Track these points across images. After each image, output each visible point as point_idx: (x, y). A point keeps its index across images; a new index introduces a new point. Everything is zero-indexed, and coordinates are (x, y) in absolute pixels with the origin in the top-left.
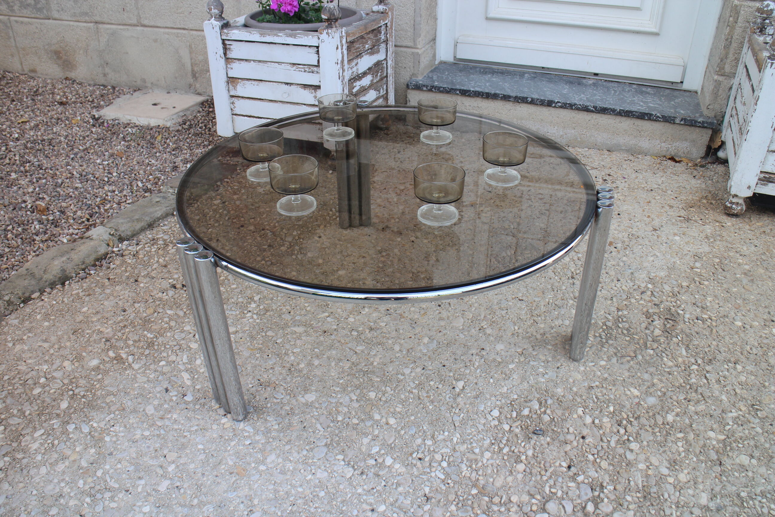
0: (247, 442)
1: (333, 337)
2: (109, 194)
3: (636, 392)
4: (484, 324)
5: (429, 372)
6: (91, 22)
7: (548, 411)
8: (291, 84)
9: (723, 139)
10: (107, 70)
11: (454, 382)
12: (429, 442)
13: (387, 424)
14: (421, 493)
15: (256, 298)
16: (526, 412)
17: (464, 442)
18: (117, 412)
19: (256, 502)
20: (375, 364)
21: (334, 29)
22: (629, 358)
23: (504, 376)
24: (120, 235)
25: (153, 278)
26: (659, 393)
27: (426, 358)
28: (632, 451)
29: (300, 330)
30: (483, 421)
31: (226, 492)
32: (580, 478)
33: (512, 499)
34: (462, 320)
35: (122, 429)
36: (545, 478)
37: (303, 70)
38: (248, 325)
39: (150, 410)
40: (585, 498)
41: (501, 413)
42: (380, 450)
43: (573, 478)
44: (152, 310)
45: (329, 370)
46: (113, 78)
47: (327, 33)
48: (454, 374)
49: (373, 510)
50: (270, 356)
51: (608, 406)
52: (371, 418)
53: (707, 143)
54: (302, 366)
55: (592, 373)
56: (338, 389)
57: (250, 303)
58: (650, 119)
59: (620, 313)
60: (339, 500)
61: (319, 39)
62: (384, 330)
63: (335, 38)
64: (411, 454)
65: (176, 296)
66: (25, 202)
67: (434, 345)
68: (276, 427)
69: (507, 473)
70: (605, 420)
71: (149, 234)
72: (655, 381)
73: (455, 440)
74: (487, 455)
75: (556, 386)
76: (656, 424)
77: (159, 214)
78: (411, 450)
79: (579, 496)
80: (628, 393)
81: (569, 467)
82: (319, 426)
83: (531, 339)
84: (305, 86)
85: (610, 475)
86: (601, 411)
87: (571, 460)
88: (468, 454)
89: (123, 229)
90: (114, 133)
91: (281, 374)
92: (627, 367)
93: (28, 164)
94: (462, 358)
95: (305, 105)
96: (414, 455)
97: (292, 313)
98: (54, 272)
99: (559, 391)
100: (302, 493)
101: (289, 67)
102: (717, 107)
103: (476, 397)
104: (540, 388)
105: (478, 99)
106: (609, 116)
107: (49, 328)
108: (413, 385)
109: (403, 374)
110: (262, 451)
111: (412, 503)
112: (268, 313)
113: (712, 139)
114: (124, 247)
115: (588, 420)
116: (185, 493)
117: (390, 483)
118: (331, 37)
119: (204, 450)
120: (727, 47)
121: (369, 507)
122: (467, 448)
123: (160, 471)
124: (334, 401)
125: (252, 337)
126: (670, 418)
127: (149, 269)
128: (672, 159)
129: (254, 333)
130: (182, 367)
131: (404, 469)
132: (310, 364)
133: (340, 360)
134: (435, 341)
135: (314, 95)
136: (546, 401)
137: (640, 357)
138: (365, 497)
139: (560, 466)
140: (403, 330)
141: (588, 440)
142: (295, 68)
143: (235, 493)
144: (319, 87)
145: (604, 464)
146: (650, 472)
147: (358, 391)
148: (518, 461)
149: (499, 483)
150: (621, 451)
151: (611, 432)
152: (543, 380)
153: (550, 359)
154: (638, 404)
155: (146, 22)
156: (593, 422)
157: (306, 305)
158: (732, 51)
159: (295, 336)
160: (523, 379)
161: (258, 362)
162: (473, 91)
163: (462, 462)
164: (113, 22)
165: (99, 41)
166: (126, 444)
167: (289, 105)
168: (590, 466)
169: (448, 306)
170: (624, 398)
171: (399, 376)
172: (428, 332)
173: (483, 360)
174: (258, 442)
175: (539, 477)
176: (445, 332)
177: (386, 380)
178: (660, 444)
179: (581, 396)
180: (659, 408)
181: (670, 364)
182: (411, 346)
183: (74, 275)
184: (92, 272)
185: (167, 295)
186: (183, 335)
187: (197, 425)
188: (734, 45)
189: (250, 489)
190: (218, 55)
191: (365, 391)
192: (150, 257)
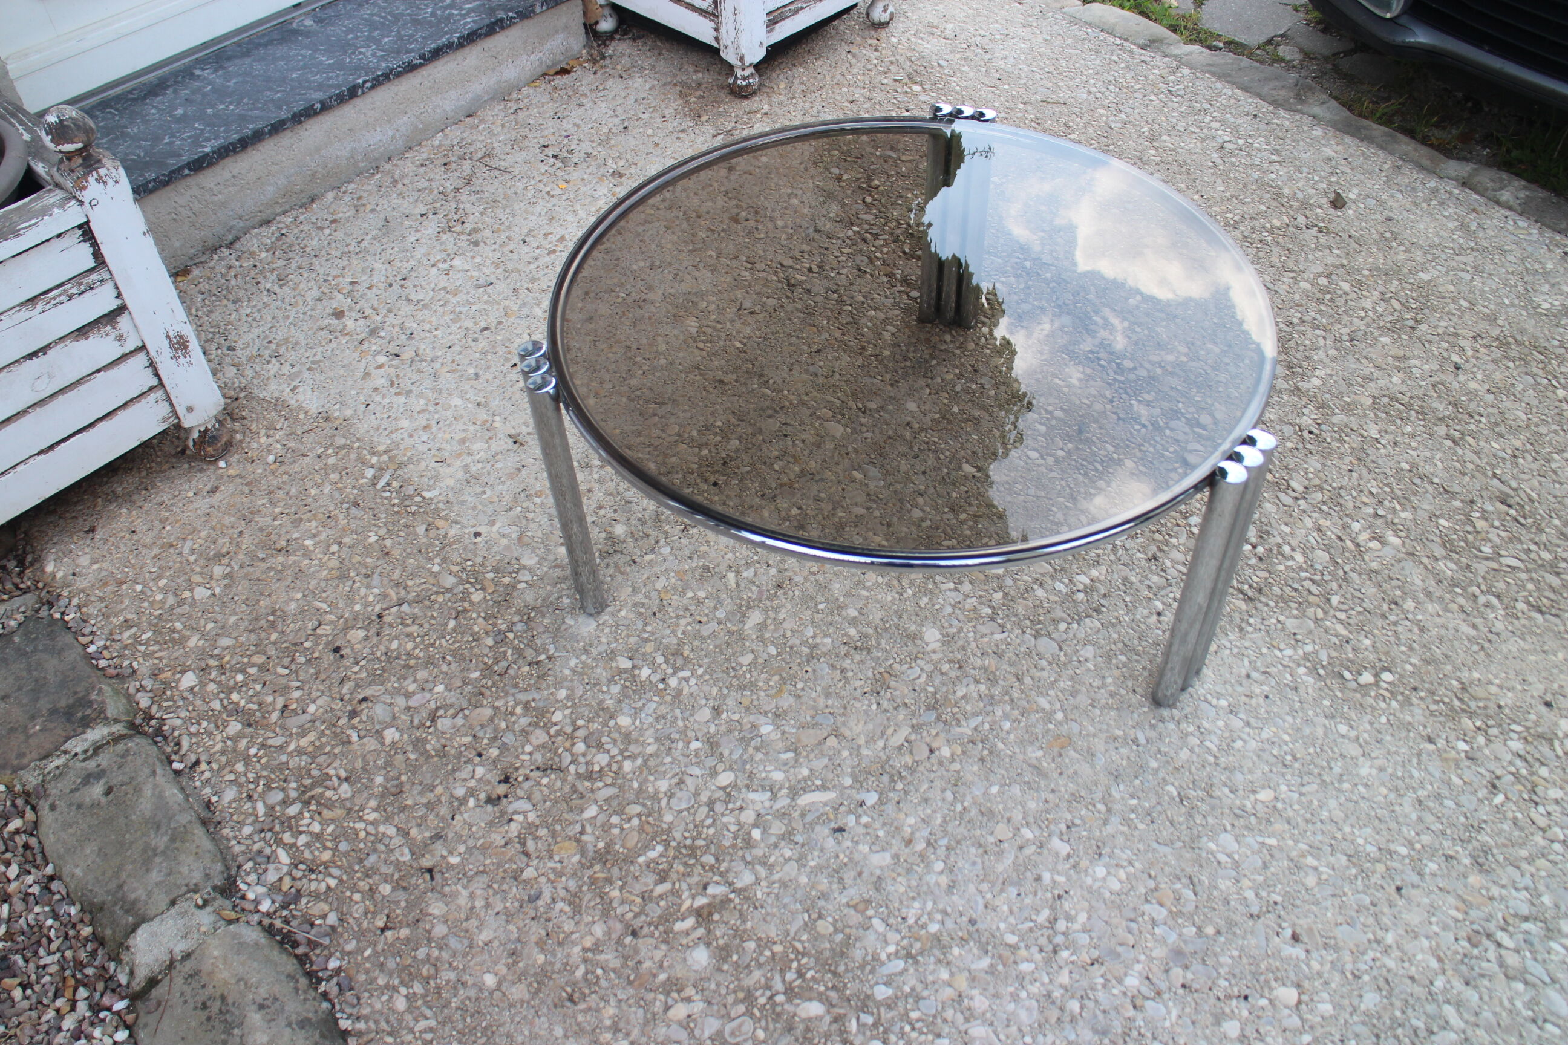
4: (854, 405)
8: (44, 350)
15: (625, 663)
18: (869, 913)
19: (1120, 733)
21: (109, 162)
24: (209, 891)
25: (437, 837)
27: (898, 487)
29: (755, 617)
31: (1093, 766)
34: (832, 424)
35: (916, 905)
37: (64, 298)
38: (706, 688)
39: (881, 859)
44: (566, 845)
45: (877, 601)
47: (99, 180)
50: (808, 669)
57: (636, 676)
58: (502, 28)
60: (1135, 643)
61: (82, 203)
65: (537, 796)
68: (982, 687)
82: (998, 637)
83: (909, 372)
84: (82, 332)
89: (196, 876)
91: (861, 662)
94: (916, 449)
95: (98, 371)
97: (704, 619)
100: (1115, 679)
101: (25, 313)
105: (226, 161)
106: (446, 59)
108: (950, 516)
109: (922, 520)
110: (1026, 711)
112: (686, 653)
113: (586, 11)
118: (110, 182)
119: (1002, 786)
123: (1031, 850)
128: (564, 71)
129: (735, 682)
132: (853, 622)
134: (866, 466)
135: (112, 336)
140: (820, 492)
142: (40, 307)
144: (122, 309)
153: (956, 371)
157: (690, 594)
159: (771, 628)
162: (214, 152)
167: (61, 398)
169: (789, 428)
171: (924, 525)
172: (841, 467)
176: (850, 449)
183: (325, 1005)
184: (331, 966)
185: (524, 813)
186: (682, 795)
187: (943, 791)
189: (1094, 736)
192: (343, 837)
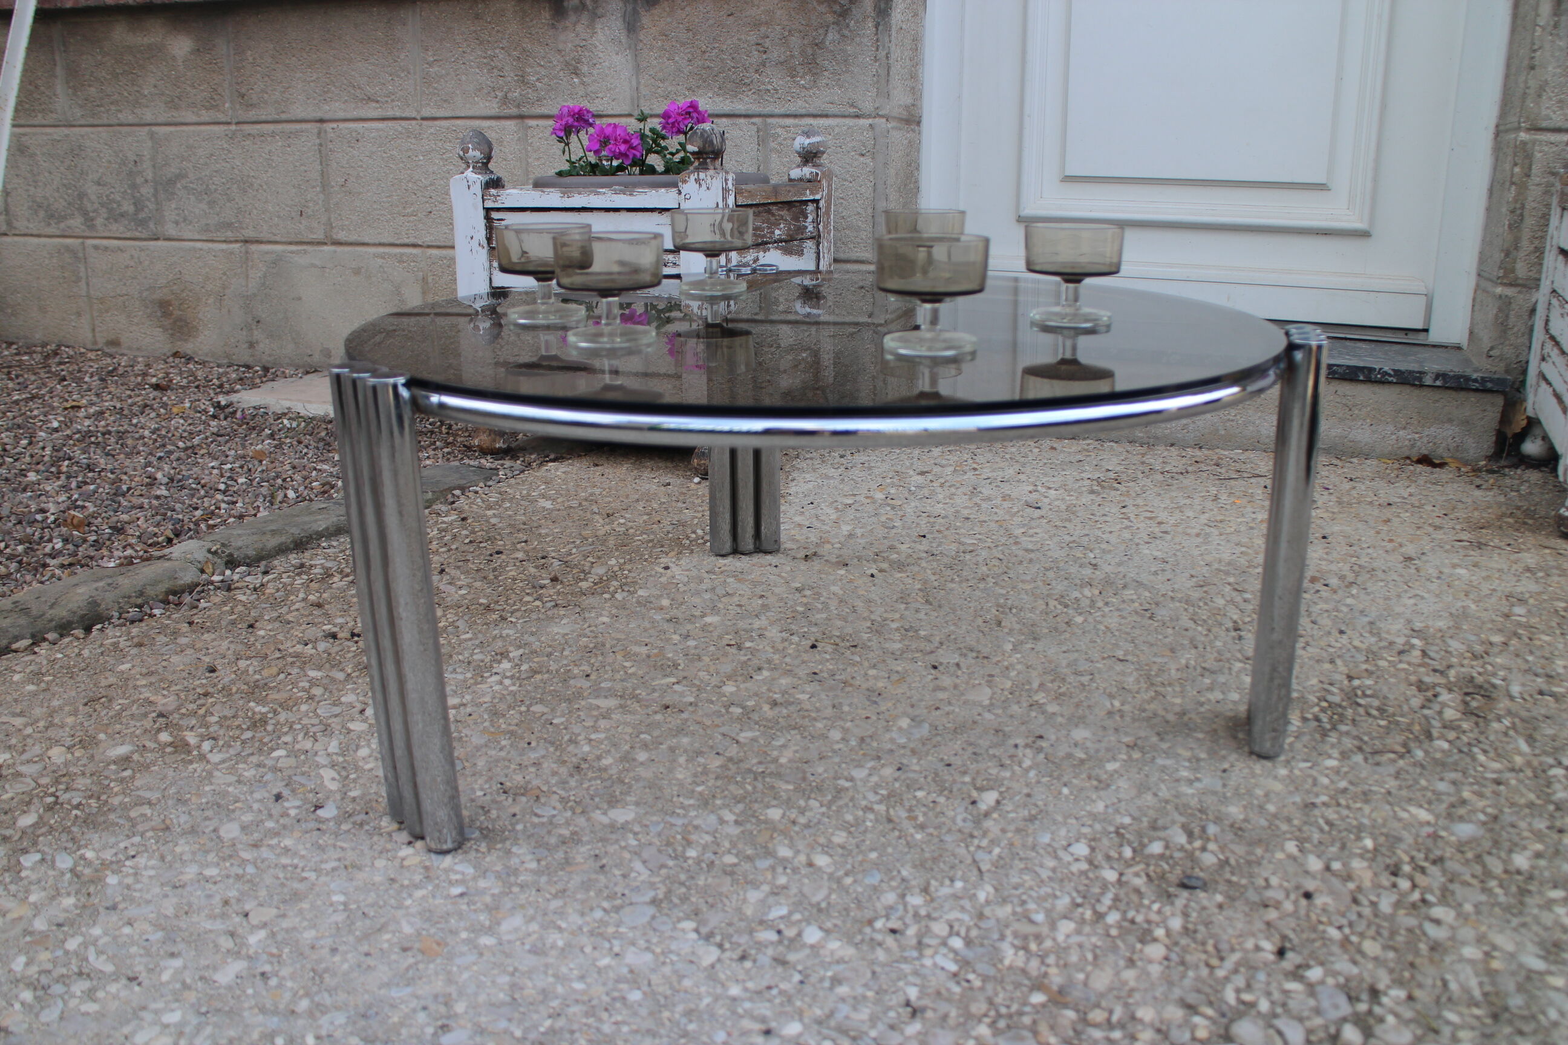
0: (456, 891)
1: (684, 716)
2: (223, 505)
3: (1424, 815)
4: (1040, 697)
5: (911, 775)
6: (236, 241)
7: (1212, 846)
9: (1530, 412)
10: (257, 335)
11: (975, 794)
12: (916, 900)
13: (810, 865)
14: (895, 1000)
16: (1156, 848)
17: (1004, 901)
18: (150, 834)
19: (460, 1008)
20: (783, 760)
21: (711, 172)
22: (1392, 756)
23: (1095, 783)
24: (231, 555)
25: (289, 623)
26: (1482, 817)
27: (905, 751)
28: (1437, 922)
29: (608, 703)
30: (1051, 863)
31: (388, 985)
32: (1315, 974)
33: (1140, 1013)
34: (988, 691)
35: (152, 863)
36: (1220, 973)
38: (489, 695)
39: (230, 831)
40: (1334, 1015)
41: (1093, 849)
42: (791, 913)
43: (1296, 974)
44: (275, 670)
45: (671, 770)
46: (267, 349)
47: (697, 181)
48: (974, 779)
49: (768, 1032)
50: (533, 744)
51: (1359, 838)
52: (769, 853)
53: (1495, 425)
54: (607, 761)
55: (1310, 781)
56: (692, 802)
57: (499, 662)
58: (1369, 381)
59: (1356, 683)
60: (680, 1008)
61: (680, 193)
62: (807, 706)
63: (713, 189)
64: (870, 922)
65: (335, 650)
66: (43, 511)
67: (925, 730)
68: (533, 865)
69: (1122, 963)
70: (1357, 864)
71: (294, 559)
72: (1466, 794)
73: (982, 896)
74: (1066, 927)
75: (1224, 800)
76: (1488, 873)
77: (321, 526)
78: (868, 914)
79: (1318, 1011)
80: (1405, 815)
81: (1281, 953)
82: (638, 865)
83: (1155, 721)
85: (1391, 971)
86: (1343, 847)
87: (1284, 937)
88: (1017, 926)
89: (240, 544)
90: (254, 428)
91: (554, 773)
92: (1392, 770)
93: (66, 463)
94: (991, 752)
96: (879, 924)
97: (593, 677)
98: (73, 606)
99: (1235, 811)
100: (584, 992)
102: (1509, 352)
103: (1032, 819)
104: (1186, 806)
107: (35, 694)
108: (873, 798)
109: (851, 779)
110: (492, 909)
111: (873, 1020)
112: (538, 677)
113: (1505, 418)
114: (236, 577)
115: (1315, 864)
116: (280, 986)
117: (814, 979)
118: (704, 187)
119: (345, 904)
120: (1515, 226)
121: (758, 1026)
122: (1014, 913)
123: (226, 943)
124: (679, 822)
125: (495, 714)
126: (1521, 861)
127: (284, 610)
128: (1425, 460)
129: (502, 706)
130: (321, 759)
131: (849, 952)
132: (626, 758)
133: (699, 753)
134: (926, 726)
136: (1203, 829)
137: (1419, 754)
138: (747, 1005)
139: (1258, 948)
140: (850, 705)
141: (1319, 901)
143: (409, 990)
145: (1371, 947)
146: (1495, 964)
147: (741, 806)
148: (1146, 937)
149: (1102, 980)
150: (1412, 922)
151: (1378, 886)
152: (1190, 791)
153: (1203, 755)
154: (1435, 836)
155: (342, 236)
156: (1328, 868)
157: (627, 664)
158: (1526, 234)
159: (595, 713)
160: (1143, 788)
161: (503, 754)
163: (1002, 938)
164: (278, 238)
165: (247, 276)
166: (157, 890)
168: (1336, 949)
169: (952, 669)
170: (1396, 825)
171: (841, 782)
172: (910, 710)
173: (1042, 756)
174: (482, 892)
175: (1205, 972)
176: (948, 709)
177: (807, 788)
178: (1507, 909)
179: (1289, 820)
180: (1487, 844)
181: (1496, 766)
182: (869, 733)
183: (116, 614)
184: (156, 612)
185: (314, 648)
186: (337, 710)
187: (339, 860)
188: (1530, 222)
189: (450, 981)
190: (475, 242)
191: (756, 806)
192: (288, 593)
